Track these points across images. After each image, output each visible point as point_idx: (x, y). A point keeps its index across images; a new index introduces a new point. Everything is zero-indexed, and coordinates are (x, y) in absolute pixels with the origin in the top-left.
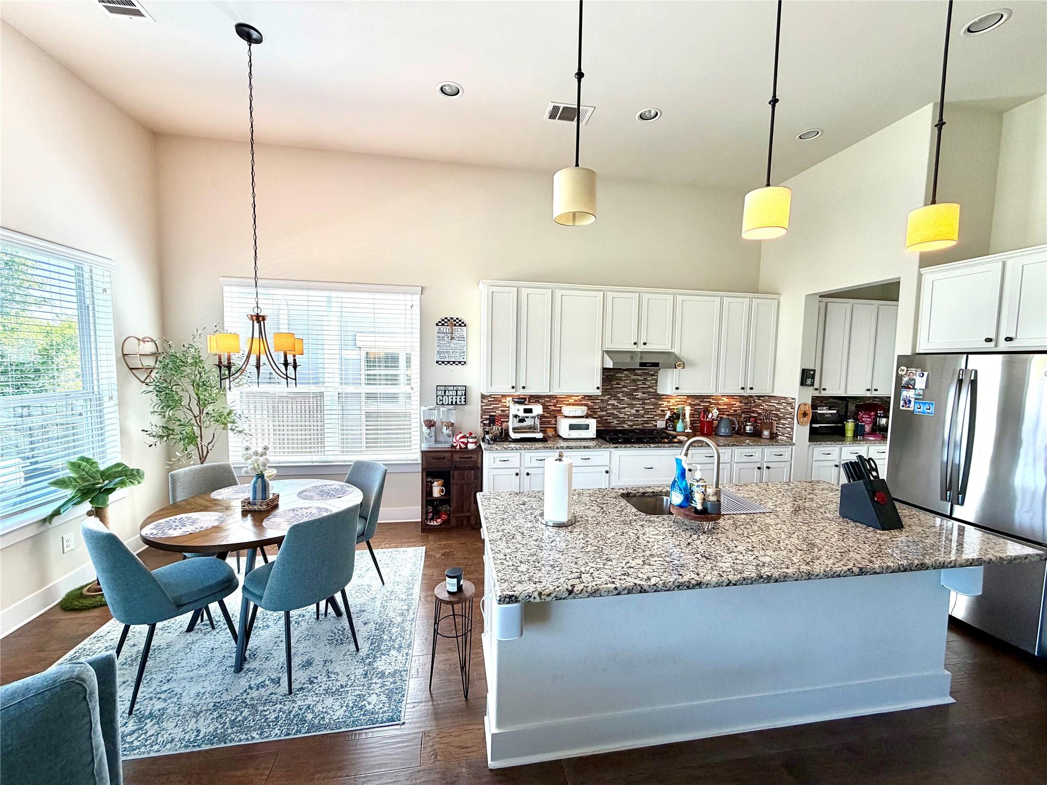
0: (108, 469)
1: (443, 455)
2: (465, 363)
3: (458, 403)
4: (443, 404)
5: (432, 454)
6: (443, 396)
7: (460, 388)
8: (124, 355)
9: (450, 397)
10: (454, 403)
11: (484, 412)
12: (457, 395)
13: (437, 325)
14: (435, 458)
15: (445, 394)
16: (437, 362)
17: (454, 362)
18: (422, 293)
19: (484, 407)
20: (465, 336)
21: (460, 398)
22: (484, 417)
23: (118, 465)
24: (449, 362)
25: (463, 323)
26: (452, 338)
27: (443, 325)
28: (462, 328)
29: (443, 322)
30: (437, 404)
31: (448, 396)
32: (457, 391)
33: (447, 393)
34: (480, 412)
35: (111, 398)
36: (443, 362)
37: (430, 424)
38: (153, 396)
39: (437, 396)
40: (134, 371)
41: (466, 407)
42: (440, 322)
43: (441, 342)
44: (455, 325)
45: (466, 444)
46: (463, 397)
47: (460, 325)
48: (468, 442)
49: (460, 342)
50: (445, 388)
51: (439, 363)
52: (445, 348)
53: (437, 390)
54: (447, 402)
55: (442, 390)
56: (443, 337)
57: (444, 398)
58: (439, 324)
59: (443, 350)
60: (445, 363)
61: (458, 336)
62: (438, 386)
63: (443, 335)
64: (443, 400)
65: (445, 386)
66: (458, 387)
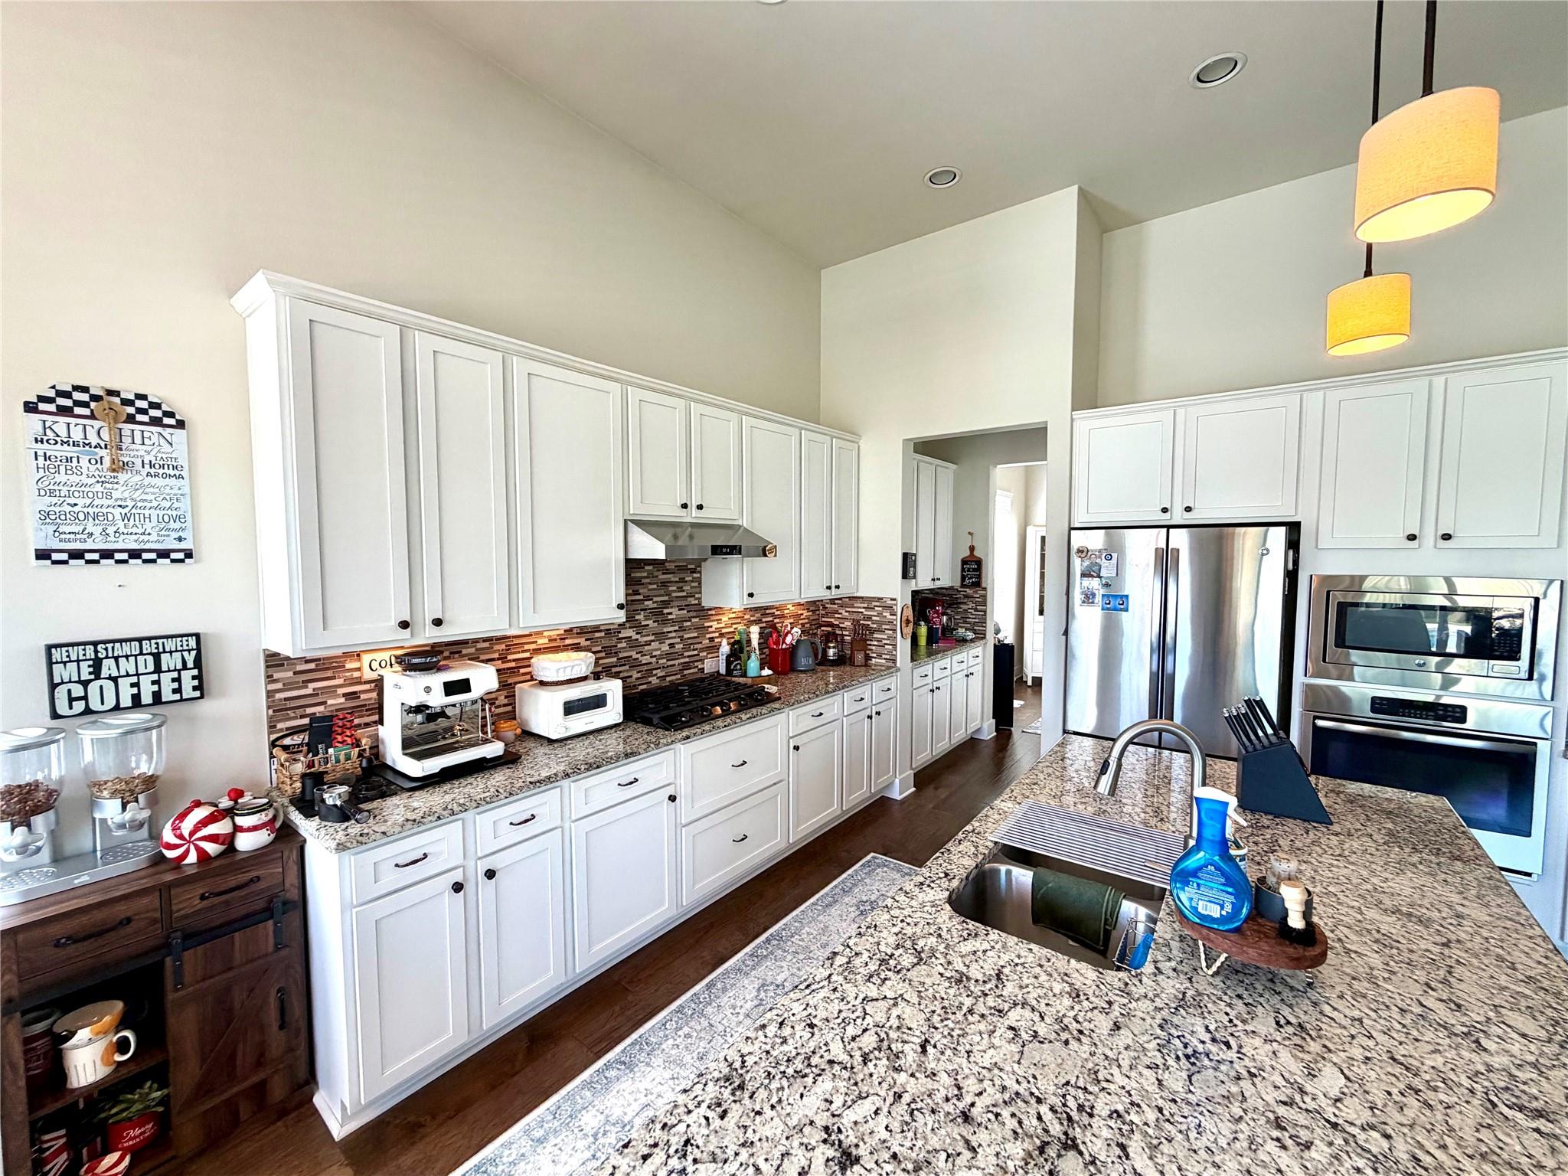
2: (189, 554)
3: (167, 695)
4: (88, 711)
5: (56, 930)
6: (85, 684)
7: (170, 645)
9: (124, 684)
10: (147, 698)
11: (278, 710)
12: (158, 669)
13: (30, 408)
15: (97, 671)
16: (43, 555)
17: (135, 554)
19: (278, 696)
20: (183, 461)
21: (178, 680)
22: (280, 726)
24: (107, 554)
25: (171, 415)
26: (118, 467)
27: (63, 411)
28: (167, 432)
29: (68, 403)
30: (55, 715)
31: (115, 680)
32: (157, 657)
33: (108, 668)
34: (264, 713)
36: (77, 555)
39: (53, 686)
41: (205, 707)
42: (42, 399)
43: (62, 477)
44: (131, 419)
45: (228, 841)
46: (187, 676)
47: (156, 422)
48: (237, 829)
49: (159, 481)
50: (96, 652)
51: (55, 556)
52: (81, 502)
53: (50, 663)
54: (110, 703)
55: (78, 661)
56: (69, 460)
57: (93, 688)
58: (42, 406)
59: (76, 509)
60: (88, 556)
61: (147, 461)
62: (56, 646)
63: (68, 451)
64: (85, 698)
65: (95, 644)
66: (160, 641)
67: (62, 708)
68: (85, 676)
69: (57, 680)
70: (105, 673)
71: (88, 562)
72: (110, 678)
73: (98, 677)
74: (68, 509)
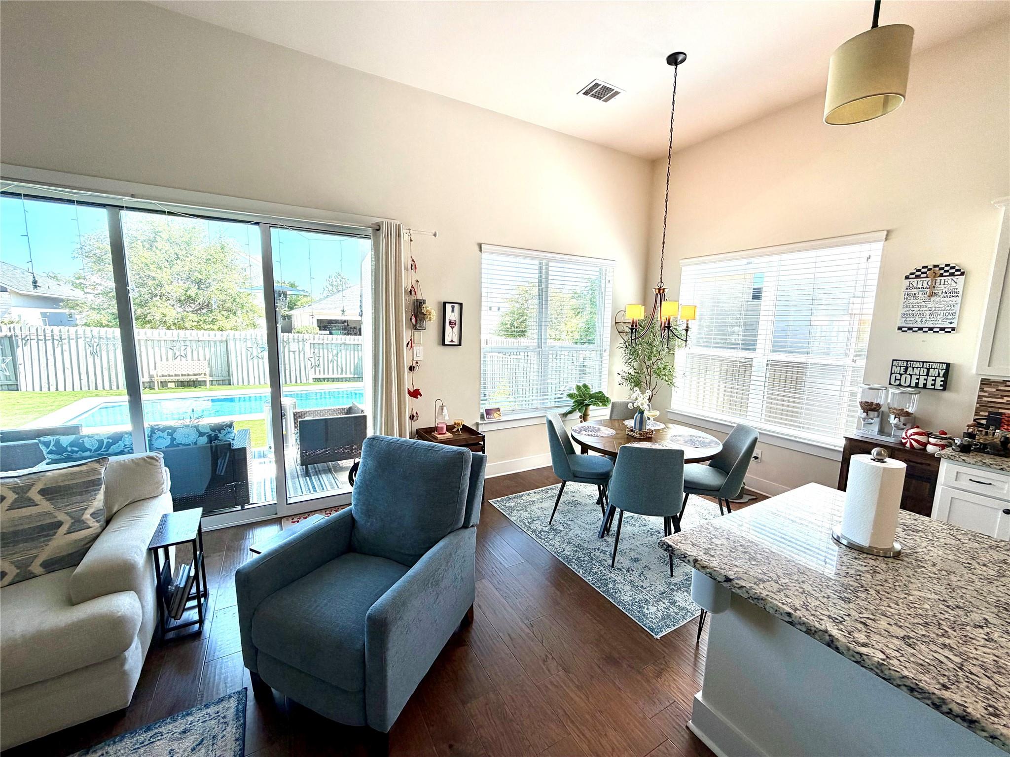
0: (595, 393)
2: (953, 329)
3: (929, 386)
4: (899, 385)
6: (901, 375)
7: (934, 366)
8: (616, 323)
9: (914, 377)
10: (921, 385)
11: (982, 405)
12: (928, 375)
13: (907, 278)
15: (906, 371)
16: (900, 329)
17: (931, 329)
18: (886, 239)
19: (984, 399)
20: (960, 290)
21: (935, 380)
22: (982, 413)
24: (920, 329)
25: (957, 270)
26: (932, 295)
27: (918, 277)
28: (955, 278)
29: (919, 273)
30: (890, 384)
31: (911, 375)
32: (928, 370)
33: (910, 371)
34: (975, 405)
35: (605, 351)
36: (910, 329)
37: (869, 408)
39: (892, 374)
40: (621, 334)
41: (946, 395)
42: (912, 273)
43: (911, 301)
44: (941, 275)
45: (925, 445)
46: (939, 380)
47: (952, 274)
48: (929, 443)
49: (949, 299)
50: (907, 364)
51: (903, 329)
52: (916, 309)
53: (892, 366)
54: (908, 384)
55: (901, 366)
56: (915, 294)
57: (904, 376)
58: (911, 276)
59: (913, 312)
60: (914, 329)
61: (944, 291)
62: (895, 360)
63: (916, 291)
64: (900, 380)
65: (907, 361)
66: (931, 364)
67: (893, 382)
68: (902, 372)
69: (893, 372)
70: (908, 372)
71: (914, 331)
72: (910, 374)
73: (906, 373)
74: (911, 312)
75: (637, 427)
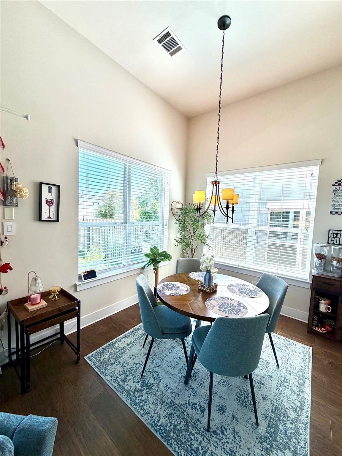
0: (162, 253)
1: (333, 282)
4: (334, 244)
5: (323, 280)
6: (334, 238)
8: (172, 208)
13: (333, 185)
14: (325, 283)
15: (337, 236)
16: (331, 213)
18: (321, 164)
23: (165, 252)
29: (340, 183)
30: (328, 243)
31: (340, 238)
35: (166, 225)
36: (337, 213)
37: (321, 257)
38: (177, 225)
39: (329, 237)
40: (174, 215)
42: (336, 183)
43: (337, 198)
50: (337, 232)
51: (333, 213)
52: (339, 202)
53: (329, 233)
54: (338, 243)
55: (334, 233)
56: (338, 194)
57: (335, 239)
58: (336, 184)
59: (338, 204)
60: (339, 213)
62: (330, 230)
63: (338, 192)
64: (334, 241)
65: (337, 230)
67: (330, 242)
68: (334, 237)
69: (330, 236)
70: (338, 237)
71: (339, 214)
72: (339, 238)
73: (337, 237)
74: (337, 204)
75: (207, 283)
